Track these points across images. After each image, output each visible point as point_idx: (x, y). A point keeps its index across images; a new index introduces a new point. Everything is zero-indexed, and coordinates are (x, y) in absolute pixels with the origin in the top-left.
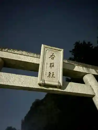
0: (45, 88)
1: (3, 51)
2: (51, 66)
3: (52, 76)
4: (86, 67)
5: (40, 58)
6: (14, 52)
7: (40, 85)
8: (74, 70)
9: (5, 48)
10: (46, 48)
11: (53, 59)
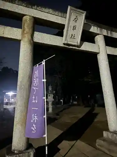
0: (67, 47)
1: (33, 9)
2: (73, 29)
3: (73, 37)
4: (100, 28)
5: (66, 18)
6: (42, 10)
7: (64, 44)
8: (90, 31)
9: (34, 5)
10: (72, 10)
11: (76, 22)
